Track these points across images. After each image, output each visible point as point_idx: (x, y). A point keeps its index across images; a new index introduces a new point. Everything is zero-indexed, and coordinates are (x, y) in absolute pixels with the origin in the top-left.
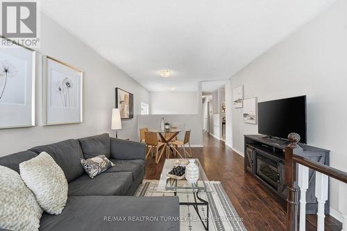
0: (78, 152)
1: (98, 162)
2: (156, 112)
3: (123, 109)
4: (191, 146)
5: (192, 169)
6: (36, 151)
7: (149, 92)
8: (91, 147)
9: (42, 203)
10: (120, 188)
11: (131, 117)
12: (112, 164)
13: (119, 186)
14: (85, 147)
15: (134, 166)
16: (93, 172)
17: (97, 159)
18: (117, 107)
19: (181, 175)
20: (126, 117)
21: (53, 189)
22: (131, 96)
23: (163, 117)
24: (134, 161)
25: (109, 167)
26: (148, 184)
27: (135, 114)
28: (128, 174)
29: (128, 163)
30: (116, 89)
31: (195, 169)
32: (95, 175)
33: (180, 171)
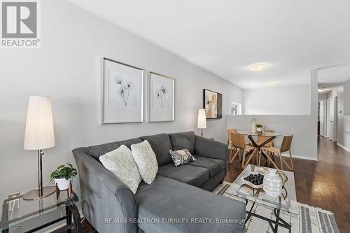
0: (168, 144)
1: (182, 155)
2: (250, 112)
3: (211, 110)
4: (293, 156)
5: (272, 180)
6: (142, 139)
7: (243, 90)
8: (178, 142)
9: (141, 174)
10: (194, 179)
11: (219, 117)
12: (194, 159)
13: (193, 178)
14: (174, 141)
15: (212, 164)
16: (177, 162)
17: (181, 152)
18: (204, 108)
19: (258, 184)
20: (214, 116)
21: (147, 166)
22: (220, 96)
23: (254, 118)
24: (214, 160)
25: (191, 161)
26: (227, 186)
27: (224, 113)
28: (205, 170)
29: (208, 160)
30: (204, 90)
31: (275, 181)
32: (178, 164)
33: (258, 180)
